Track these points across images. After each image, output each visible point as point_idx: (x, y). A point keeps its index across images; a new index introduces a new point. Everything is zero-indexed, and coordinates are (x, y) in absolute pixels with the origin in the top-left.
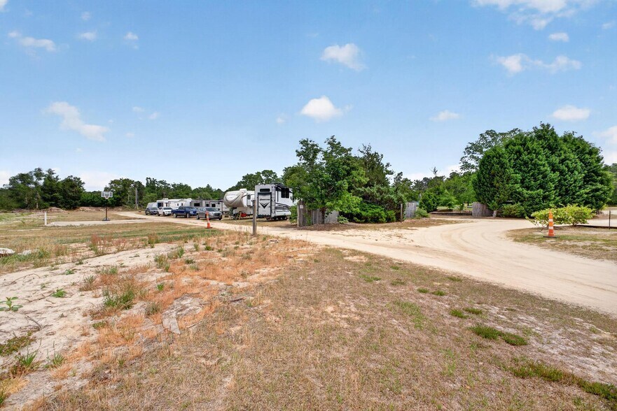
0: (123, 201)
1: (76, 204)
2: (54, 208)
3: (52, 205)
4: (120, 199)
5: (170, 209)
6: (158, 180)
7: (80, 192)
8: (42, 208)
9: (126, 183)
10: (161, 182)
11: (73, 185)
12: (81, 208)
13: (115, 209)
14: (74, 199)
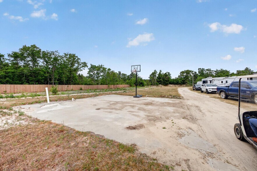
0: (186, 81)
1: (167, 83)
2: (160, 85)
3: (159, 84)
4: (185, 81)
5: (217, 86)
6: (205, 69)
7: (169, 78)
8: (157, 85)
9: (188, 72)
10: (207, 70)
11: (167, 75)
12: (170, 85)
13: (182, 85)
14: (167, 81)
